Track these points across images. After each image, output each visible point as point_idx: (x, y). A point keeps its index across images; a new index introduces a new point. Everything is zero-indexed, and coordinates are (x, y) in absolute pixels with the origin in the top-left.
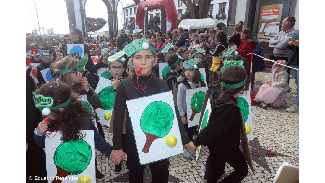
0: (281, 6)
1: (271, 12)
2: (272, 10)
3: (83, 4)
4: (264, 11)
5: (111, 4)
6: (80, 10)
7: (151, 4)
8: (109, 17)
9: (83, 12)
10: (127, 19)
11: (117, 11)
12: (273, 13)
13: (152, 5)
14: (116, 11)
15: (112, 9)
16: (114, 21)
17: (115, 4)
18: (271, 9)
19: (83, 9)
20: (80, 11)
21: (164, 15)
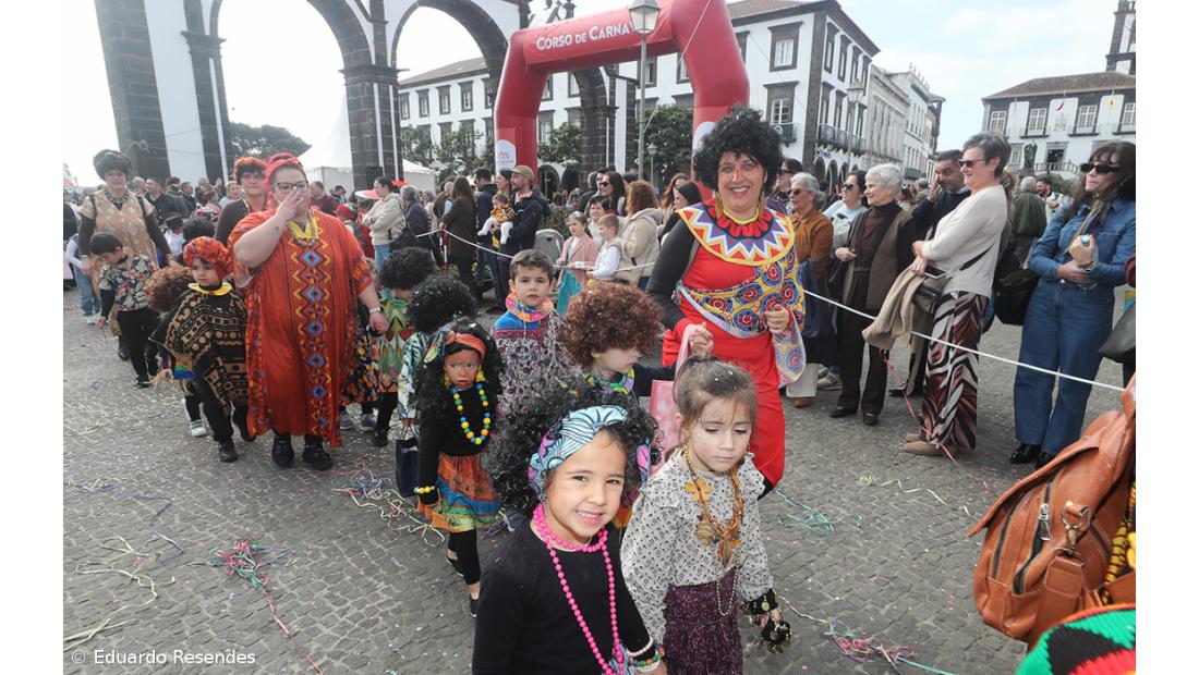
5: (368, 29)
6: (183, 34)
7: (596, 33)
8: (352, 92)
9: (203, 47)
11: (394, 65)
13: (602, 35)
14: (389, 65)
15: (369, 52)
17: (387, 26)
19: (207, 33)
20: (183, 40)
21: (595, 109)
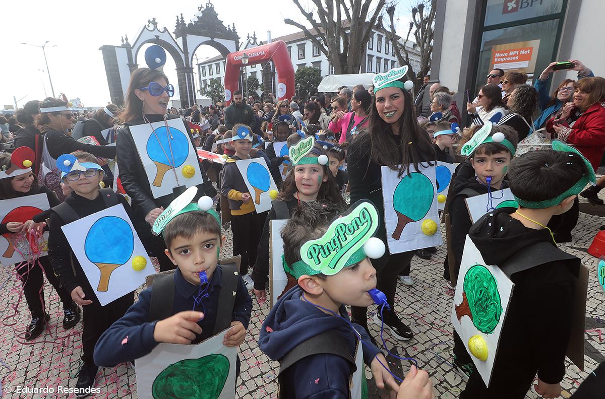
0: (535, 44)
1: (512, 56)
2: (515, 52)
3: (133, 54)
4: (497, 55)
5: (183, 56)
6: (127, 64)
7: (250, 55)
8: (179, 76)
9: (133, 67)
10: (205, 81)
11: (192, 66)
12: (517, 58)
14: (190, 66)
15: (183, 63)
16: (188, 83)
17: (189, 54)
18: (513, 50)
19: (134, 63)
20: (128, 66)
21: (267, 74)
